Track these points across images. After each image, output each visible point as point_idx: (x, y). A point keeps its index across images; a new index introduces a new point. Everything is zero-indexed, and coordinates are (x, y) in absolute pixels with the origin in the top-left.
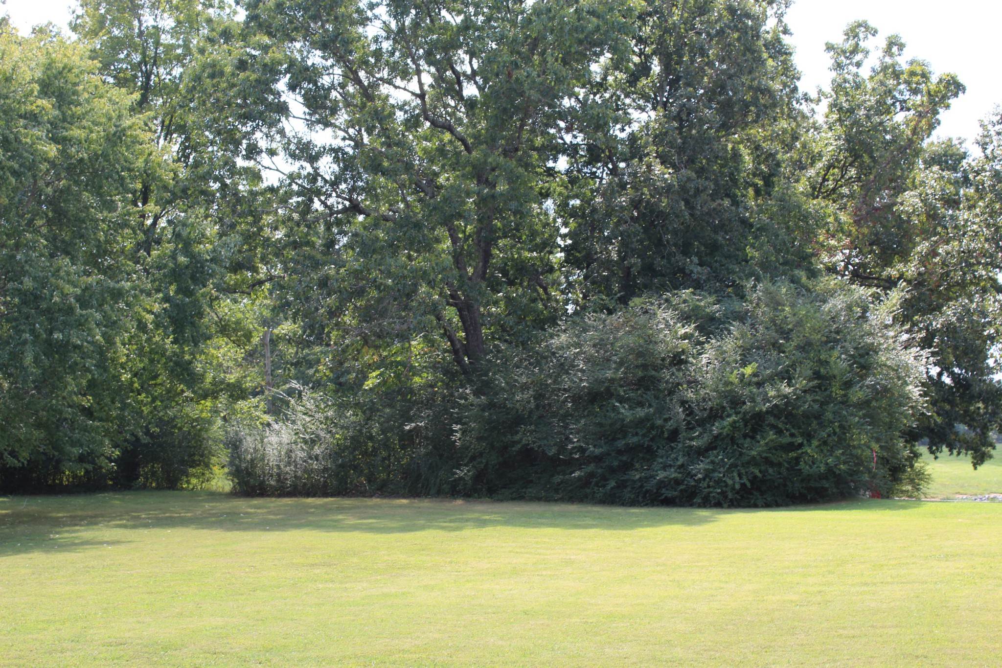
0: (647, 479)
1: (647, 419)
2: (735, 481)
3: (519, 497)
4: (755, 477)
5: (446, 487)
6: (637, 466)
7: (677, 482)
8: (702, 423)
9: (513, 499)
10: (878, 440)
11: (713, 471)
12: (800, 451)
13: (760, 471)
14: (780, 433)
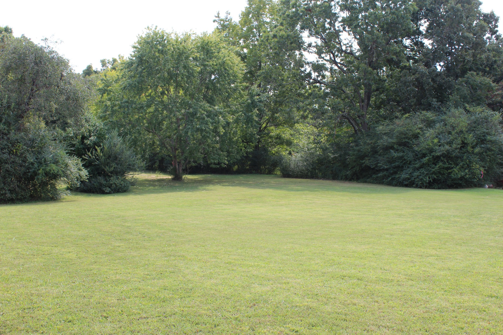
0: (399, 177)
1: (402, 157)
2: (427, 179)
3: (365, 182)
4: (435, 178)
5: (344, 177)
6: (399, 173)
7: (409, 179)
8: (419, 159)
9: (364, 182)
10: (484, 167)
11: (420, 176)
12: (452, 170)
13: (437, 177)
14: (444, 163)
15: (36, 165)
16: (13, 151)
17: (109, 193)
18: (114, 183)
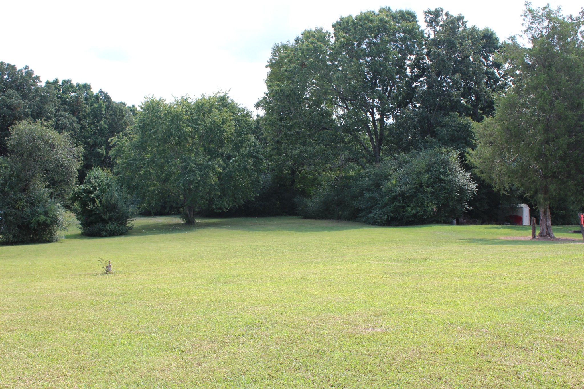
2: (386, 217)
4: (392, 216)
14: (400, 202)
15: (31, 217)
16: (16, 206)
17: (105, 236)
18: (110, 228)
